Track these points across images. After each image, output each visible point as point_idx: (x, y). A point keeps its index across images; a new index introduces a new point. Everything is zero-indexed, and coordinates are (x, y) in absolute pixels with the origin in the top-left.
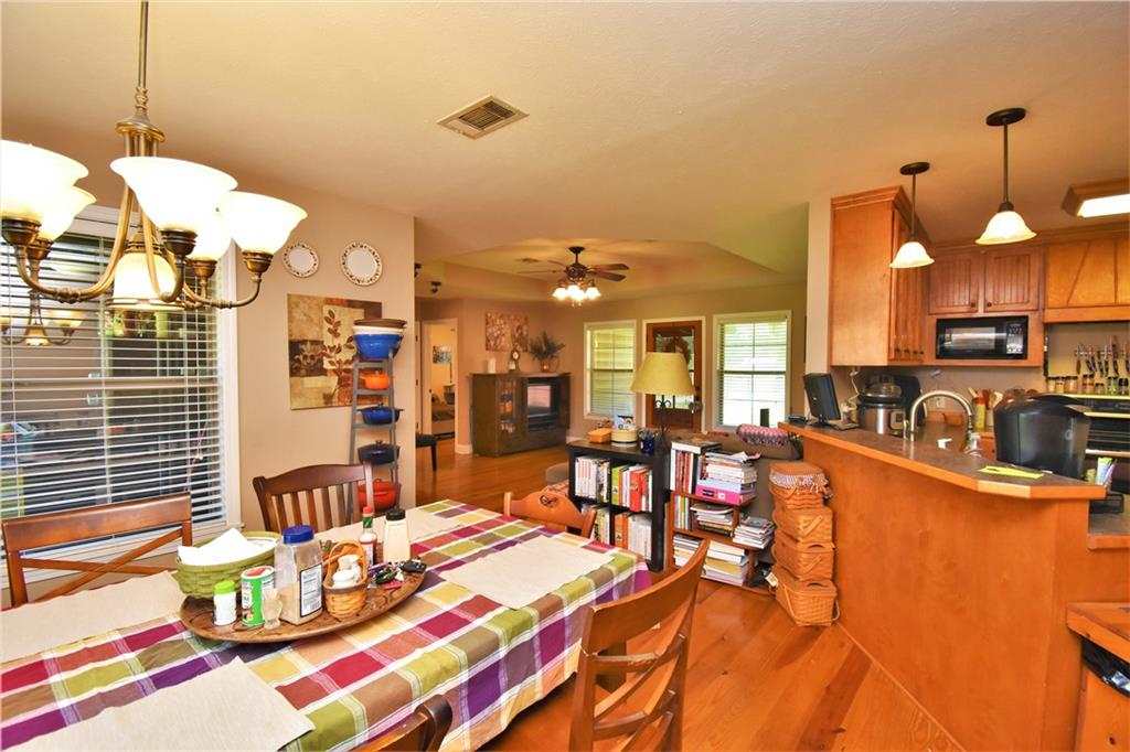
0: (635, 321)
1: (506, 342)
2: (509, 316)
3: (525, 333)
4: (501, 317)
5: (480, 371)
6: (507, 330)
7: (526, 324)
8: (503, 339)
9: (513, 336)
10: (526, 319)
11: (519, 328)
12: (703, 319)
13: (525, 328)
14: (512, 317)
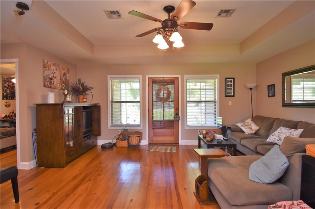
0: (141, 76)
1: (57, 82)
2: (59, 65)
3: (68, 78)
4: (54, 65)
5: (40, 102)
6: (58, 75)
7: (68, 73)
8: (55, 80)
9: (61, 79)
10: (68, 70)
11: (64, 74)
12: (179, 76)
13: (68, 75)
14: (61, 66)
